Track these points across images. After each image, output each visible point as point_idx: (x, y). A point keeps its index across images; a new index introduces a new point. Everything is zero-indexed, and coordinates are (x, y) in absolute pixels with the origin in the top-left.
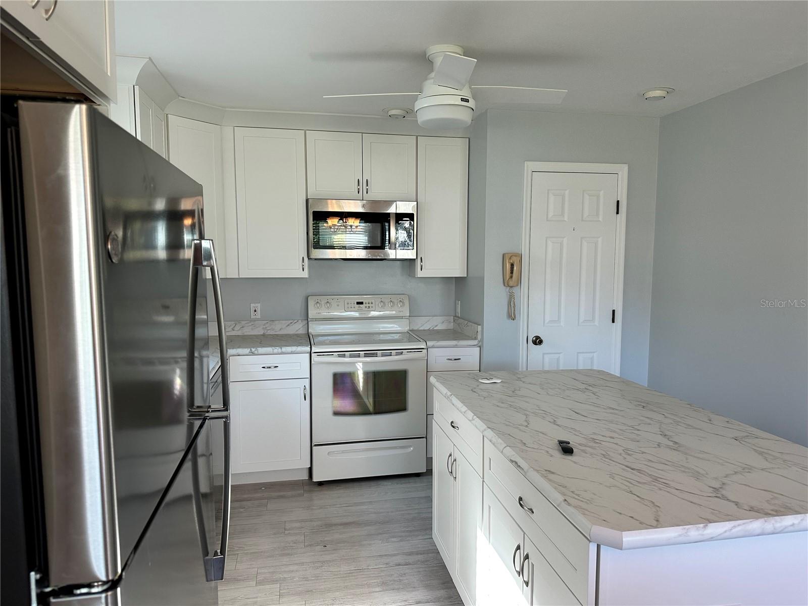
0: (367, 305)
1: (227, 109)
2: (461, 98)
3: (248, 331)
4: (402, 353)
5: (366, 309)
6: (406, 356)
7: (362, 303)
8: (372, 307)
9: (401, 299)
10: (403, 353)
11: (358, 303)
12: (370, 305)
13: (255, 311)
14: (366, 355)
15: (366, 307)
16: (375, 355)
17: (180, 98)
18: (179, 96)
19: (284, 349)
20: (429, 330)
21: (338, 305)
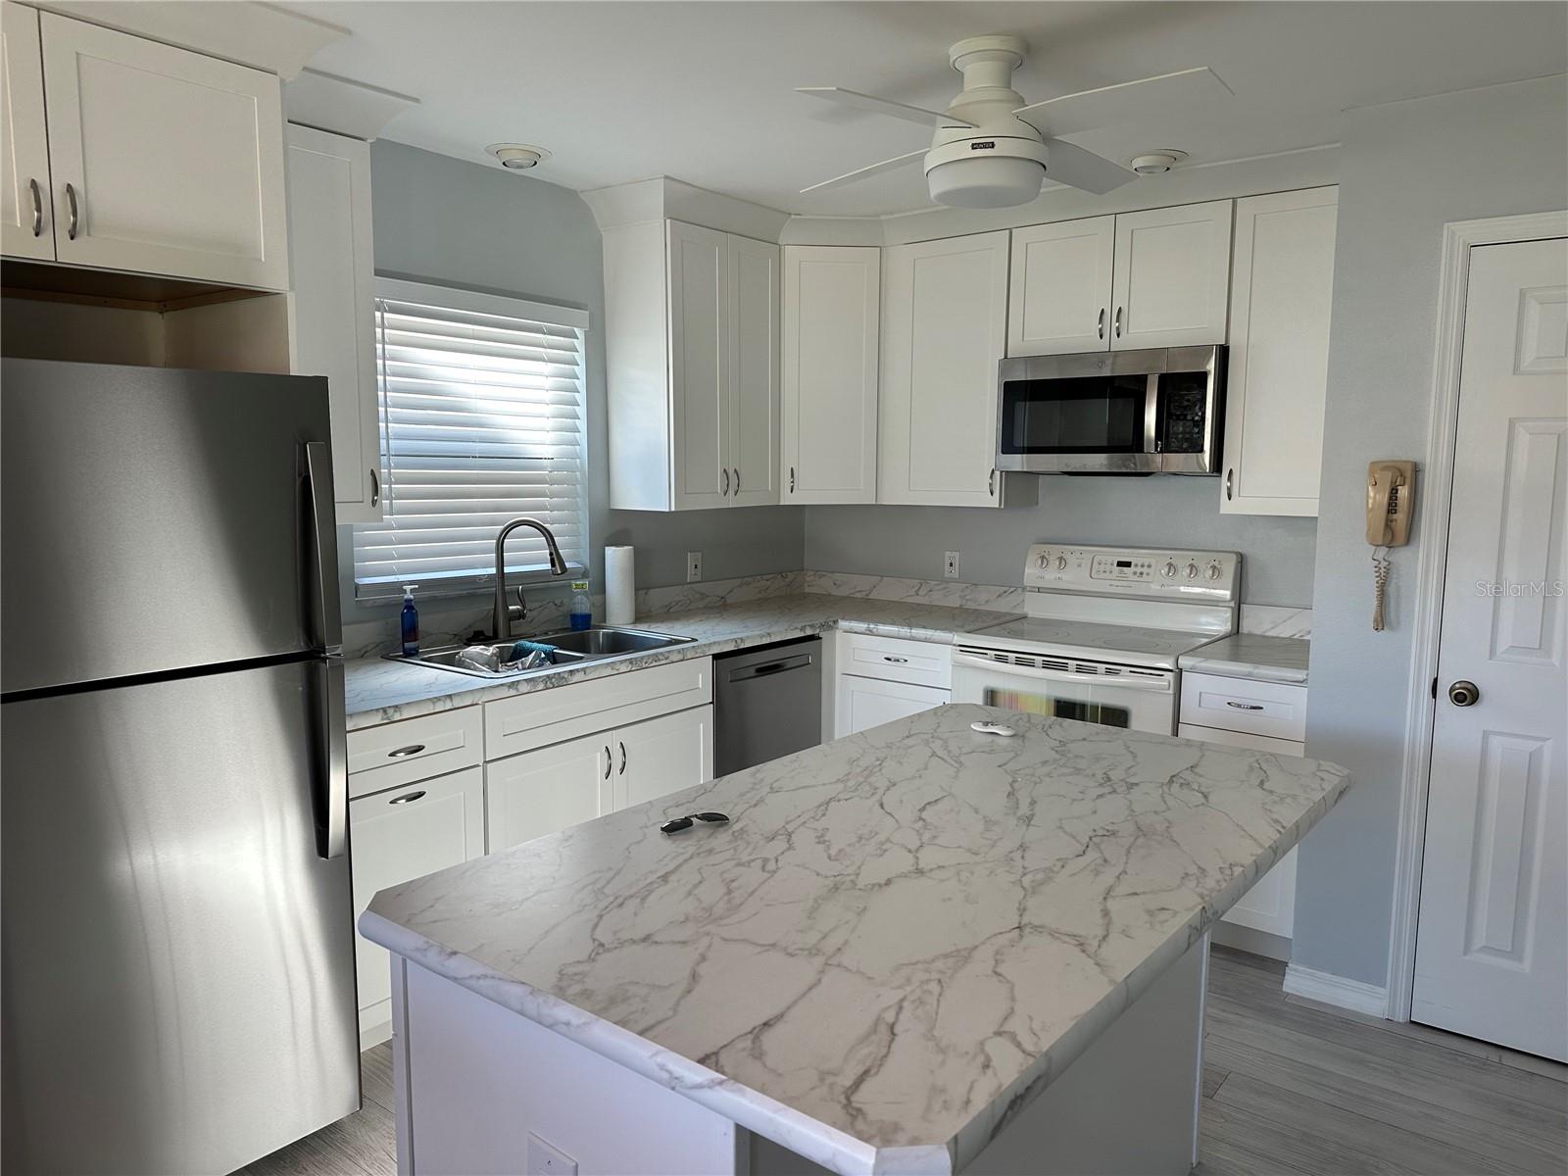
0: (1139, 569)
1: (883, 217)
2: (973, 145)
3: (938, 598)
4: (1116, 673)
5: (1136, 578)
6: (1125, 679)
7: (1128, 564)
8: (1148, 574)
9: (1216, 564)
10: (1121, 673)
11: (1120, 564)
12: (1145, 570)
13: (951, 565)
14: (1046, 666)
15: (1135, 573)
16: (1064, 668)
17: (793, 216)
18: (790, 214)
19: (916, 632)
20: (1290, 638)
21: (1079, 566)
